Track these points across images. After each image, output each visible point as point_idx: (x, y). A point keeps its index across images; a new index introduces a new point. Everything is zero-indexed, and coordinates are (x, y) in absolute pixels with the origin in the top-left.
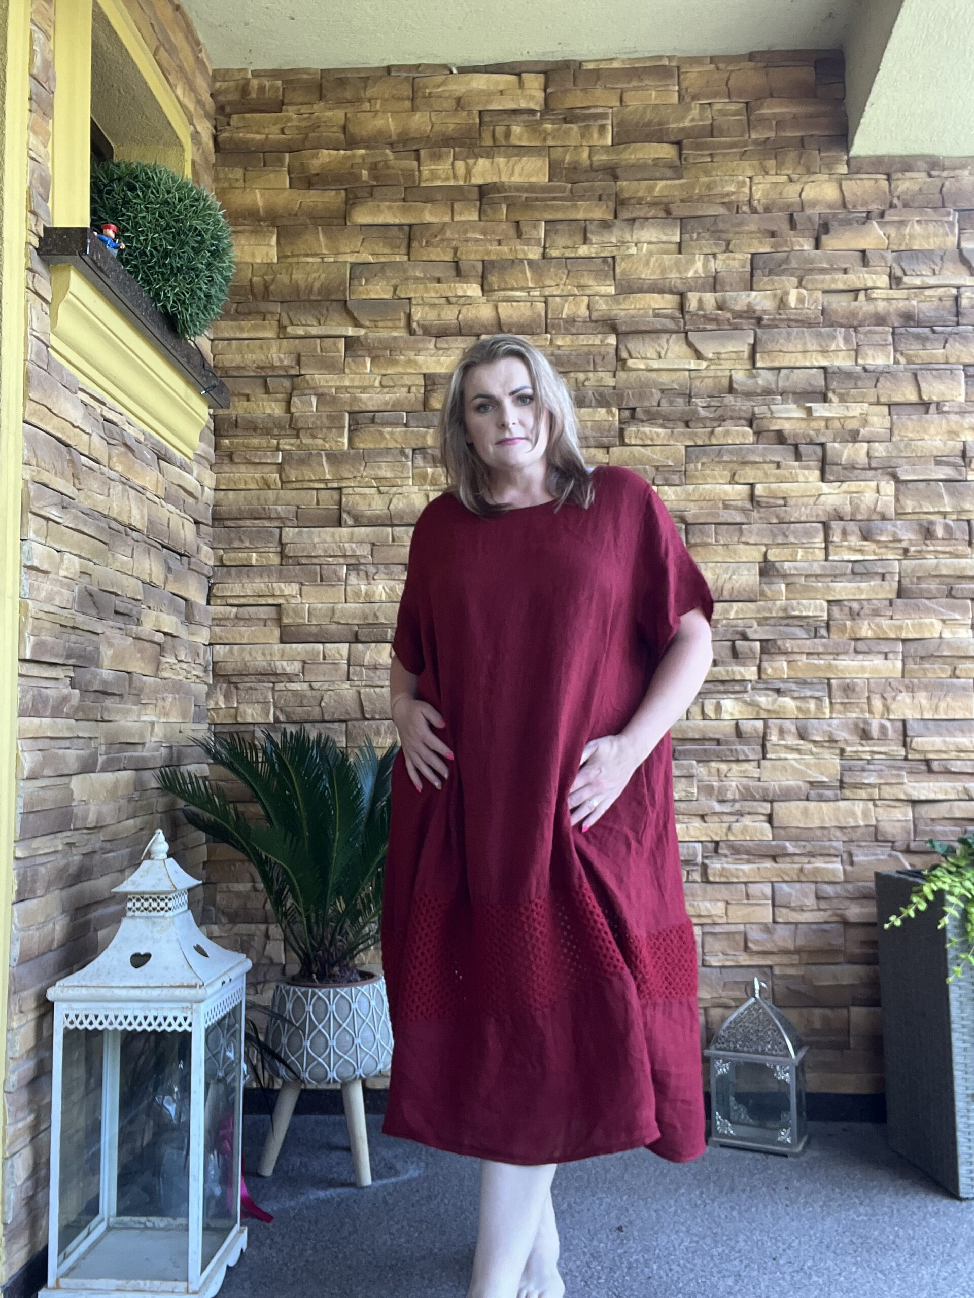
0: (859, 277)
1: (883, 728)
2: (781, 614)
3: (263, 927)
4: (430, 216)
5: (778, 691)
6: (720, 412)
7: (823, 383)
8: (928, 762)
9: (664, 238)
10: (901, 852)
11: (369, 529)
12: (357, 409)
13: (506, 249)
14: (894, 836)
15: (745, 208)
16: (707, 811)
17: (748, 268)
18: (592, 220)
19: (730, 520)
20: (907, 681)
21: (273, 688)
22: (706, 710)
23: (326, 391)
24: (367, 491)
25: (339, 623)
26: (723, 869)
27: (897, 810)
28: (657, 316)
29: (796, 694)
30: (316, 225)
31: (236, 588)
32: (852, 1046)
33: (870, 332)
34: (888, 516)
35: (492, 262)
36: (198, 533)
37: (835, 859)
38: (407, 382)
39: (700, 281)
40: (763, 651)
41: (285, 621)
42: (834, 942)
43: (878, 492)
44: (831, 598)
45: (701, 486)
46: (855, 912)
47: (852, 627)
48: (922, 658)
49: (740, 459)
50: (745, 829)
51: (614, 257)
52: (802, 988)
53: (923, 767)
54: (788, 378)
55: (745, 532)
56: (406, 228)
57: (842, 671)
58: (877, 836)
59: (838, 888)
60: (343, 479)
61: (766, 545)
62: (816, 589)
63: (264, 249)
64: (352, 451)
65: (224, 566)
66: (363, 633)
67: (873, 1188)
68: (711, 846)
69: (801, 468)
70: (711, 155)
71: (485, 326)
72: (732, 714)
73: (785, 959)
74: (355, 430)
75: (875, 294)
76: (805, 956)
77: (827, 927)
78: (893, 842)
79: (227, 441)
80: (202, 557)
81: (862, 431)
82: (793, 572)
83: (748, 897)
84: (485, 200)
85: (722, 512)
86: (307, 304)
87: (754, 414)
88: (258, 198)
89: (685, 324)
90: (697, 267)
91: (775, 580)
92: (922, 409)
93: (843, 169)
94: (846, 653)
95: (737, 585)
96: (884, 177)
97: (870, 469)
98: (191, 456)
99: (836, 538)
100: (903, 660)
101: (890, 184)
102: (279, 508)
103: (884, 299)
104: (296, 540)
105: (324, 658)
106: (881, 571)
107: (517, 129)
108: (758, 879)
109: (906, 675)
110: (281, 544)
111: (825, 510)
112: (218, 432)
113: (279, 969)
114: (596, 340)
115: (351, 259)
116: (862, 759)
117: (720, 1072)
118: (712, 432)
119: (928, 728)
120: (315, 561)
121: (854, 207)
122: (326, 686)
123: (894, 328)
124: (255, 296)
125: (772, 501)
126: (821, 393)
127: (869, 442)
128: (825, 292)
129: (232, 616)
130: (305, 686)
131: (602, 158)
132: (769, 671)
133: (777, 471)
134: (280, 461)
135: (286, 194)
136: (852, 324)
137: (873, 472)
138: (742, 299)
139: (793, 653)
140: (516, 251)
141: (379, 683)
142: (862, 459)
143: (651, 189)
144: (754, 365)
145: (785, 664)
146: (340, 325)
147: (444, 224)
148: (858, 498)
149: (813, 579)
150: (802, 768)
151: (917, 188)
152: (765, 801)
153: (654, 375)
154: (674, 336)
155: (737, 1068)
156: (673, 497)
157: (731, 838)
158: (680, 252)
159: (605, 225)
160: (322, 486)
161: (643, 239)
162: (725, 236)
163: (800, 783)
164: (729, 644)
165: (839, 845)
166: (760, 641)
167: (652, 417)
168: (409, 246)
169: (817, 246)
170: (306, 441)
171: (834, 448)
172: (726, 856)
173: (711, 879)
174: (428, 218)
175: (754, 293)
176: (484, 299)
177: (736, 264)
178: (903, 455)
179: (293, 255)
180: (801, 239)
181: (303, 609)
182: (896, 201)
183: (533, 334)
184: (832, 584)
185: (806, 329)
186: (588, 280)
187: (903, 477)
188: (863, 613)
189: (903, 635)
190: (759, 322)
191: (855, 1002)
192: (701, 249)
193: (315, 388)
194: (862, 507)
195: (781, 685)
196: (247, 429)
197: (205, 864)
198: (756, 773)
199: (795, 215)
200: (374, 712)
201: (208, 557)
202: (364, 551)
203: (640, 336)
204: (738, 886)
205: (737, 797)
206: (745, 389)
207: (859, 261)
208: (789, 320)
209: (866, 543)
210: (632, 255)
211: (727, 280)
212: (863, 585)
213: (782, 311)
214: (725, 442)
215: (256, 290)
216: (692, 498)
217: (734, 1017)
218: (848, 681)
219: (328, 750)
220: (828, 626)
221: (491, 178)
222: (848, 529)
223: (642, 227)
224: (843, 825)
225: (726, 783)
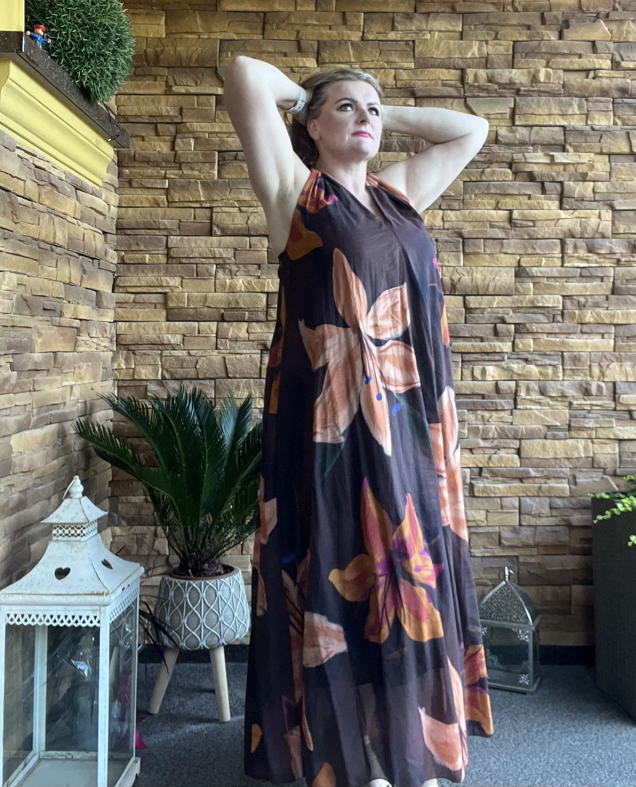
0: (590, 61)
1: (599, 388)
2: (529, 305)
3: (153, 528)
5: (526, 360)
6: (489, 157)
7: (563, 138)
8: (630, 412)
9: (450, 28)
10: (610, 475)
11: (233, 238)
12: (224, 149)
13: (334, 32)
14: (605, 464)
15: (510, 8)
16: (474, 445)
17: (511, 52)
18: (398, 13)
19: (494, 236)
20: (617, 354)
21: (161, 355)
22: (475, 374)
23: (201, 135)
24: (231, 210)
25: (210, 307)
26: (485, 487)
27: (608, 446)
28: (444, 85)
29: (539, 363)
30: (194, 10)
31: (134, 280)
32: (573, 612)
33: (597, 101)
34: (606, 236)
35: (325, 42)
36: (105, 241)
37: (564, 481)
39: (476, 61)
40: (516, 331)
41: (171, 305)
42: (562, 539)
43: (600, 217)
44: (565, 294)
45: (474, 211)
46: (576, 518)
47: (579, 315)
48: (628, 337)
49: (502, 192)
50: (501, 459)
51: (414, 41)
52: (538, 571)
53: (627, 416)
54: (537, 133)
55: (505, 245)
56: (262, 15)
57: (572, 347)
58: (593, 463)
59: (565, 501)
60: (213, 200)
61: (520, 255)
62: (554, 287)
63: (155, 27)
64: (221, 180)
66: (227, 314)
68: (476, 471)
69: (545, 199)
72: (493, 377)
73: (528, 552)
74: (223, 165)
75: (601, 73)
76: (541, 549)
77: (557, 529)
78: (605, 469)
79: (127, 171)
80: (109, 258)
81: (590, 174)
82: (539, 275)
83: (502, 507)
85: (488, 230)
86: (187, 70)
87: (513, 159)
89: (465, 92)
90: (474, 50)
91: (526, 280)
92: (631, 158)
94: (574, 333)
95: (498, 284)
97: (595, 201)
98: (101, 184)
99: (570, 251)
100: (615, 339)
102: (166, 221)
103: (607, 78)
104: (178, 245)
105: (199, 333)
106: (600, 274)
108: (509, 495)
109: (616, 350)
110: (167, 247)
111: (562, 231)
112: (120, 164)
113: (164, 558)
115: (222, 37)
116: (584, 410)
118: (483, 172)
119: (631, 388)
120: (192, 261)
121: (588, 9)
122: (200, 353)
123: (614, 98)
124: (148, 62)
125: (524, 223)
126: (560, 145)
127: (594, 181)
128: (565, 71)
129: (131, 300)
130: (185, 353)
132: (520, 346)
133: (529, 201)
134: (167, 186)
136: (584, 95)
137: (596, 203)
138: (505, 75)
139: (537, 333)
140: (342, 34)
141: (239, 352)
142: (589, 194)
144: (513, 124)
145: (531, 341)
146: (211, 86)
147: (290, 13)
148: (585, 222)
149: (553, 280)
150: (542, 416)
152: (516, 439)
154: (456, 100)
155: (493, 630)
156: (454, 219)
157: (491, 465)
158: (462, 39)
159: (408, 17)
160: (198, 205)
161: (435, 29)
162: (494, 27)
163: (540, 427)
164: (493, 325)
165: (567, 471)
166: (515, 324)
168: (264, 29)
169: (561, 37)
170: (187, 172)
171: (569, 185)
172: (487, 478)
173: (476, 494)
174: (278, 7)
175: (514, 71)
177: (502, 48)
178: (618, 191)
179: (177, 33)
180: (549, 32)
181: (183, 296)
182: (617, 6)
184: (566, 284)
185: (551, 98)
186: (395, 58)
187: (617, 208)
188: (587, 305)
189: (616, 321)
190: (518, 92)
191: (575, 582)
192: (477, 37)
193: (193, 132)
194: (589, 229)
195: (529, 356)
196: (142, 162)
197: (110, 483)
198: (509, 419)
199: (545, 13)
200: (235, 372)
201: (113, 257)
202: (228, 254)
203: (432, 100)
204: (495, 499)
205: (496, 436)
206: (507, 141)
207: (590, 49)
208: (539, 91)
209: (590, 255)
210: (427, 39)
211: (495, 60)
212: (588, 284)
213: (534, 85)
214: (492, 179)
215: (149, 58)
216: (467, 220)
217: (491, 594)
218: (576, 353)
219: (201, 401)
220: (562, 314)
222: (578, 245)
223: (434, 19)
224: (570, 456)
225: (488, 426)
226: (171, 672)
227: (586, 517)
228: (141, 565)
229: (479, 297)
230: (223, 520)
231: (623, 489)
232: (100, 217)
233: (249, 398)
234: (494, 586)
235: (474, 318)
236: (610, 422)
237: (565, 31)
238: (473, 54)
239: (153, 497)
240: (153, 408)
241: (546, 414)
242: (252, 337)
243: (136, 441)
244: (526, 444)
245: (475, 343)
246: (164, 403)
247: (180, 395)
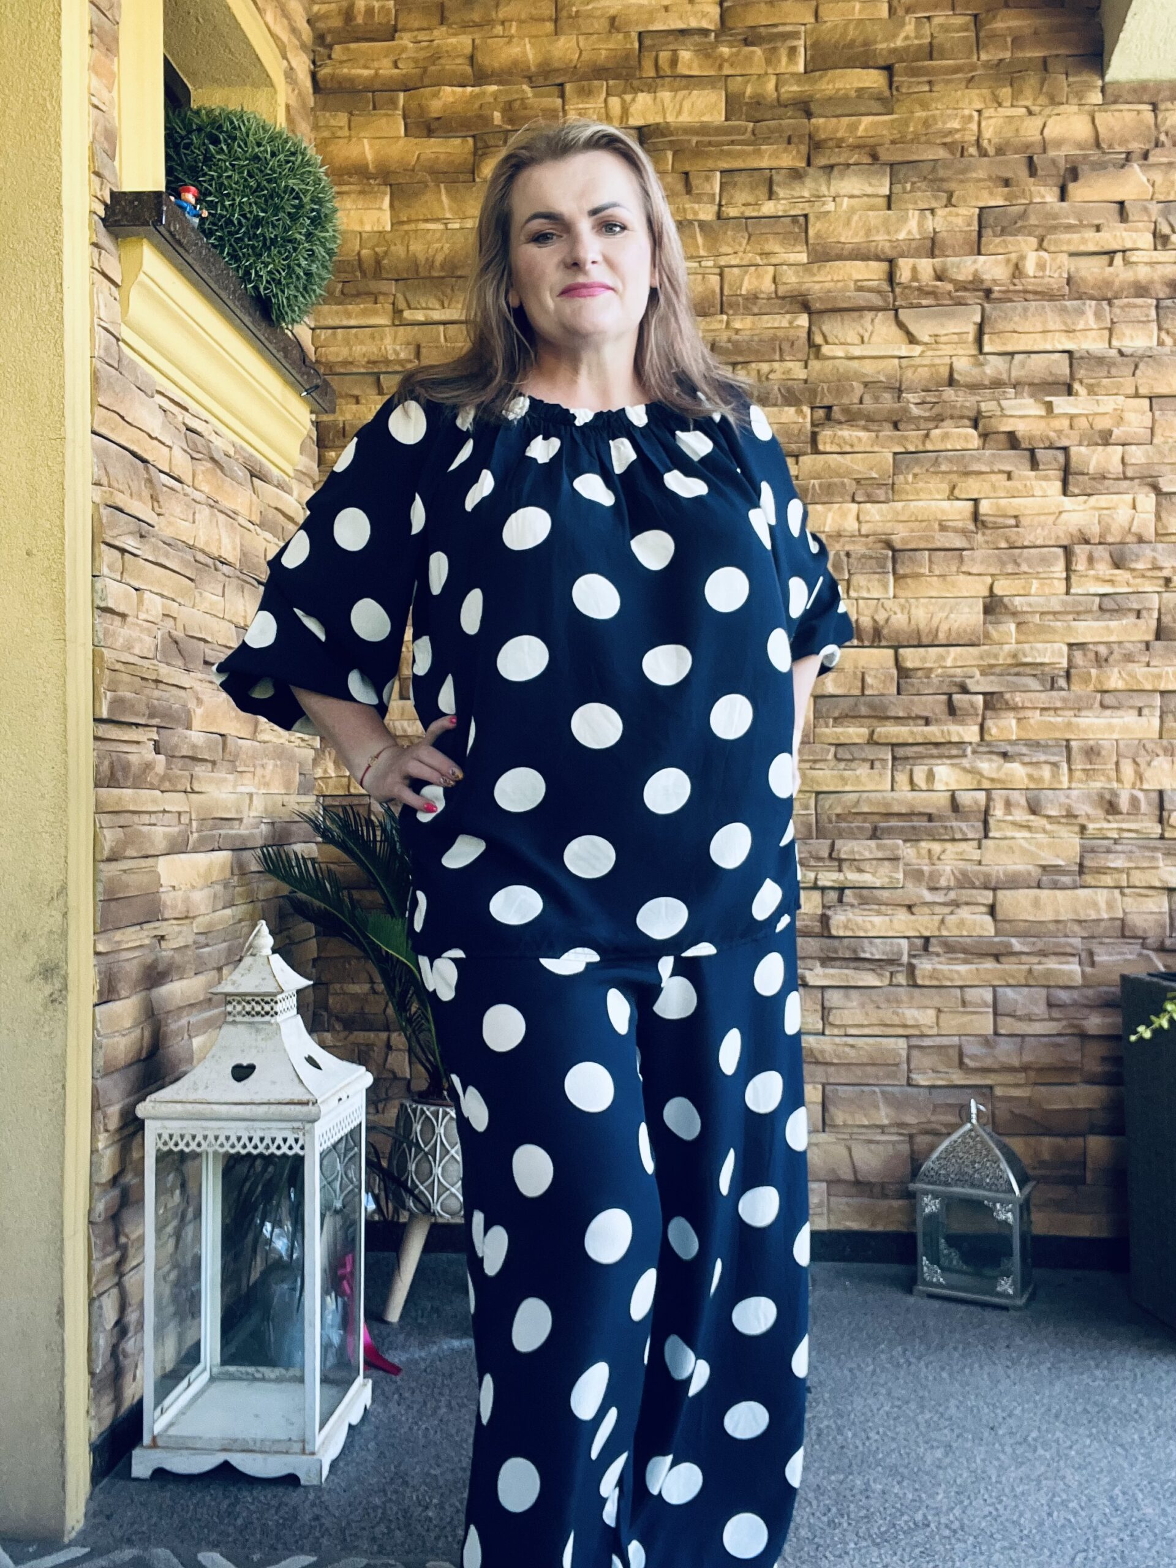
0: (1115, 236)
2: (1009, 661)
3: (384, 1035)
5: (1005, 755)
6: (937, 409)
7: (1068, 371)
9: (869, 190)
10: (1156, 950)
14: (1145, 931)
15: (973, 150)
16: (915, 900)
17: (975, 227)
18: (779, 169)
19: (947, 545)
20: (1165, 742)
22: (916, 779)
26: (935, 970)
27: (1150, 900)
28: (860, 289)
29: (1027, 759)
30: (437, 183)
32: (1089, 1180)
33: (1128, 305)
34: (1146, 538)
37: (1071, 959)
39: (914, 244)
40: (987, 706)
42: (1069, 1058)
43: (1134, 508)
44: (1072, 641)
45: (912, 504)
46: (1095, 1023)
47: (1098, 677)
49: (962, 469)
50: (962, 923)
51: (806, 216)
52: (1029, 1112)
54: (1023, 365)
55: (966, 560)
57: (1085, 731)
58: (1124, 931)
59: (1075, 994)
61: (993, 575)
62: (1054, 631)
63: (375, 214)
67: (1112, 1348)
68: (919, 942)
69: (1037, 478)
70: (930, 82)
72: (947, 784)
73: (1009, 1078)
75: (1134, 257)
76: (1032, 1074)
77: (1062, 1040)
78: (1144, 939)
81: (1116, 432)
82: (1025, 609)
83: (964, 1003)
85: (937, 535)
86: (428, 282)
87: (979, 412)
88: (366, 150)
89: (895, 300)
90: (911, 227)
91: (1004, 618)
93: (1096, 98)
94: (1090, 707)
95: (956, 626)
96: (1150, 107)
97: (1126, 478)
98: (291, 473)
99: (1080, 565)
100: (1161, 717)
101: (1156, 117)
103: (1146, 264)
106: (1136, 606)
107: (685, 55)
108: (976, 983)
109: (1165, 735)
111: (1067, 531)
112: (322, 443)
113: (403, 1084)
114: (783, 321)
116: (1107, 838)
117: (927, 1210)
118: (927, 436)
121: (1110, 146)
123: (1158, 300)
124: (364, 273)
125: (1000, 520)
126: (1065, 384)
127: (1123, 445)
128: (1072, 254)
131: (792, 89)
132: (994, 731)
133: (1009, 483)
135: (401, 142)
136: (1106, 296)
137: (1128, 482)
138: (965, 267)
139: (1023, 708)
140: (685, 210)
142: (1116, 468)
143: (853, 128)
144: (981, 351)
145: (1014, 722)
148: (1109, 516)
149: (1051, 617)
150: (1033, 848)
152: (986, 888)
153: (855, 364)
154: (880, 314)
155: (950, 1203)
156: (878, 518)
157: (945, 933)
158: (889, 208)
159: (796, 175)
161: (842, 192)
162: (946, 186)
163: (1030, 868)
164: (945, 697)
165: (1077, 942)
166: (984, 694)
167: (852, 418)
169: (1063, 197)
171: (1080, 453)
172: (938, 955)
173: (920, 982)
175: (981, 258)
177: (959, 221)
178: (1166, 461)
179: (409, 221)
180: (1042, 189)
182: (1163, 137)
183: (705, 315)
184: (1074, 624)
185: (1046, 303)
186: (773, 246)
187: (1165, 489)
188: (1111, 660)
189: (1162, 687)
190: (987, 295)
191: (1093, 1130)
192: (916, 203)
194: (1115, 528)
195: (1008, 748)
197: (313, 962)
198: (976, 855)
199: (1035, 158)
203: (838, 315)
204: (953, 990)
205: (952, 884)
206: (967, 380)
207: (1115, 215)
208: (1026, 292)
209: (1117, 572)
210: (829, 212)
211: (948, 242)
212: (1113, 624)
213: (1016, 281)
214: (942, 447)
215: (365, 266)
216: (901, 518)
217: (944, 1145)
218: (1091, 743)
220: (1068, 676)
221: (653, 118)
222: (1096, 555)
223: (842, 176)
224: (1083, 918)
225: (939, 867)
227: (1109, 1020)
228: (368, 1070)
229: (922, 650)
234: (951, 1132)
235: (913, 685)
238: (909, 232)
245: (915, 729)
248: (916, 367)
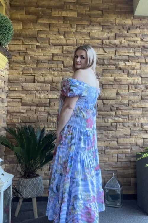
0: (135, 39)
1: (138, 124)
2: (120, 102)
3: (16, 164)
4: (54, 22)
5: (119, 117)
6: (109, 63)
7: (128, 58)
8: (146, 131)
9: (99, 29)
10: (141, 148)
11: (40, 84)
12: (38, 59)
13: (68, 29)
14: (140, 145)
15: (114, 24)
16: (105, 140)
17: (115, 36)
18: (85, 25)
19: (111, 84)
20: (143, 115)
21: (20, 116)
22: (106, 121)
23: (32, 56)
24: (40, 76)
25: (33, 102)
26: (108, 151)
27: (140, 140)
28: (98, 44)
29: (122, 118)
30: (31, 22)
31: (13, 95)
32: (131, 185)
33: (137, 49)
34: (140, 84)
35: (66, 32)
36: (5, 84)
37: (129, 149)
38: (49, 55)
39: (106, 38)
40: (117, 109)
42: (128, 165)
43: (138, 79)
44: (129, 99)
45: (105, 77)
46: (132, 159)
47: (133, 105)
48: (145, 111)
49: (113, 72)
50: (112, 144)
51: (89, 32)
52: (122, 174)
53: (145, 132)
54: (122, 57)
55: (113, 86)
56: (49, 24)
57: (131, 113)
58: (137, 145)
59: (129, 155)
60: (35, 73)
61: (117, 89)
62: (126, 98)
63: (20, 26)
64: (37, 68)
65: (10, 90)
66: (39, 105)
68: (106, 147)
69: (124, 74)
70: (108, 14)
71: (64, 44)
72: (110, 121)
73: (119, 169)
74: (38, 64)
75: (138, 42)
76: (123, 168)
77: (127, 162)
79: (11, 65)
80: (6, 89)
81: (136, 68)
82: (122, 94)
83: (113, 157)
84: (65, 20)
85: (109, 82)
86: (28, 38)
87: (115, 64)
88: (19, 16)
89: (103, 46)
90: (105, 35)
91: (119, 96)
92: (146, 64)
93: (132, 18)
94: (132, 110)
95: (112, 97)
97: (137, 75)
98: (4, 68)
99: (130, 88)
100: (142, 111)
101: (141, 21)
102: (22, 79)
103: (140, 43)
104: (25, 86)
105: (31, 109)
106: (138, 94)
107: (71, 6)
108: (115, 153)
110: (22, 86)
111: (128, 83)
112: (9, 63)
113: (20, 173)
115: (38, 29)
116: (134, 130)
117: (107, 192)
118: (108, 67)
119: (146, 124)
120: (29, 90)
121: (135, 25)
122: (31, 115)
123: (141, 49)
125: (119, 80)
126: (128, 60)
127: (136, 70)
128: (129, 41)
129: (12, 100)
131: (87, 13)
132: (117, 113)
133: (120, 75)
134: (22, 69)
135: (24, 16)
136: (134, 47)
137: (137, 76)
138: (114, 42)
139: (122, 110)
140: (71, 30)
141: (42, 115)
142: (135, 73)
143: (97, 19)
144: (116, 55)
145: (121, 112)
146: (35, 42)
147: (57, 24)
148: (134, 80)
149: (126, 96)
150: (123, 132)
151: (146, 22)
152: (116, 138)
154: (101, 48)
155: (110, 190)
157: (110, 145)
158: (102, 32)
159: (88, 26)
160: (31, 75)
161: (95, 29)
162: (110, 29)
163: (123, 135)
165: (130, 147)
166: (116, 107)
168: (49, 28)
169: (128, 32)
170: (28, 66)
171: (130, 71)
172: (109, 149)
173: (106, 153)
174: (53, 22)
175: (116, 41)
176: (64, 39)
177: (113, 35)
178: (143, 73)
179: (26, 28)
180: (124, 31)
181: (26, 99)
182: (142, 25)
183: (74, 46)
184: (129, 97)
185: (125, 48)
186: (84, 36)
187: (143, 77)
188: (135, 102)
189: (142, 107)
190: (117, 46)
191: (132, 177)
192: (106, 32)
193: (30, 55)
194: (135, 82)
195: (120, 116)
196: (15, 63)
197: (5, 152)
198: (115, 133)
199: (124, 26)
200: (40, 120)
201: (7, 89)
202: (39, 88)
204: (111, 155)
205: (111, 137)
206: (114, 59)
207: (135, 36)
208: (122, 46)
209: (136, 89)
210: (93, 32)
211: (111, 38)
212: (135, 97)
213: (121, 44)
214: (110, 69)
215: (18, 35)
216: (104, 79)
217: (110, 181)
218: (132, 115)
219: (31, 128)
221: (66, 15)
222: (133, 86)
223: (95, 26)
224: (131, 143)
225: (109, 135)
226: (21, 205)
227: (134, 159)
228: (13, 175)
229: (107, 100)
230: (36, 161)
231: (144, 151)
232: (3, 78)
233: (44, 127)
234: (111, 178)
235: (105, 106)
236: (141, 133)
237: (129, 31)
239: (17, 155)
240: (17, 130)
241: (124, 131)
242: (45, 111)
243: (12, 140)
244: (119, 140)
245: (106, 113)
246: (20, 129)
247: (25, 127)
248: (106, 56)
